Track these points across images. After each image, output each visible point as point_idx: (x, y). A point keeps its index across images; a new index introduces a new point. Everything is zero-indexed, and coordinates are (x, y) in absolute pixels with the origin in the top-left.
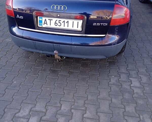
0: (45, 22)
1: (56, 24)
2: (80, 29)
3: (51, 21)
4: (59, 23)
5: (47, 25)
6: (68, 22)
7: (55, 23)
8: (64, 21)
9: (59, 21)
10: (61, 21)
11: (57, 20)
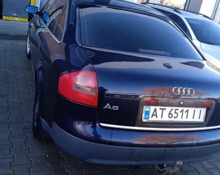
0: (155, 114)
1: (171, 116)
2: (202, 120)
3: (164, 110)
4: (175, 113)
5: (157, 117)
6: (187, 111)
7: (170, 114)
8: (183, 111)
9: (176, 110)
10: (178, 110)
11: (172, 109)
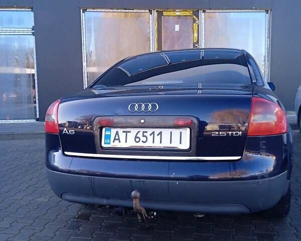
0: (117, 138)
1: (137, 140)
2: (185, 145)
3: (128, 133)
4: (144, 136)
5: (120, 142)
6: (161, 133)
7: (136, 137)
8: (153, 133)
9: (144, 132)
10: (147, 132)
11: (139, 132)
